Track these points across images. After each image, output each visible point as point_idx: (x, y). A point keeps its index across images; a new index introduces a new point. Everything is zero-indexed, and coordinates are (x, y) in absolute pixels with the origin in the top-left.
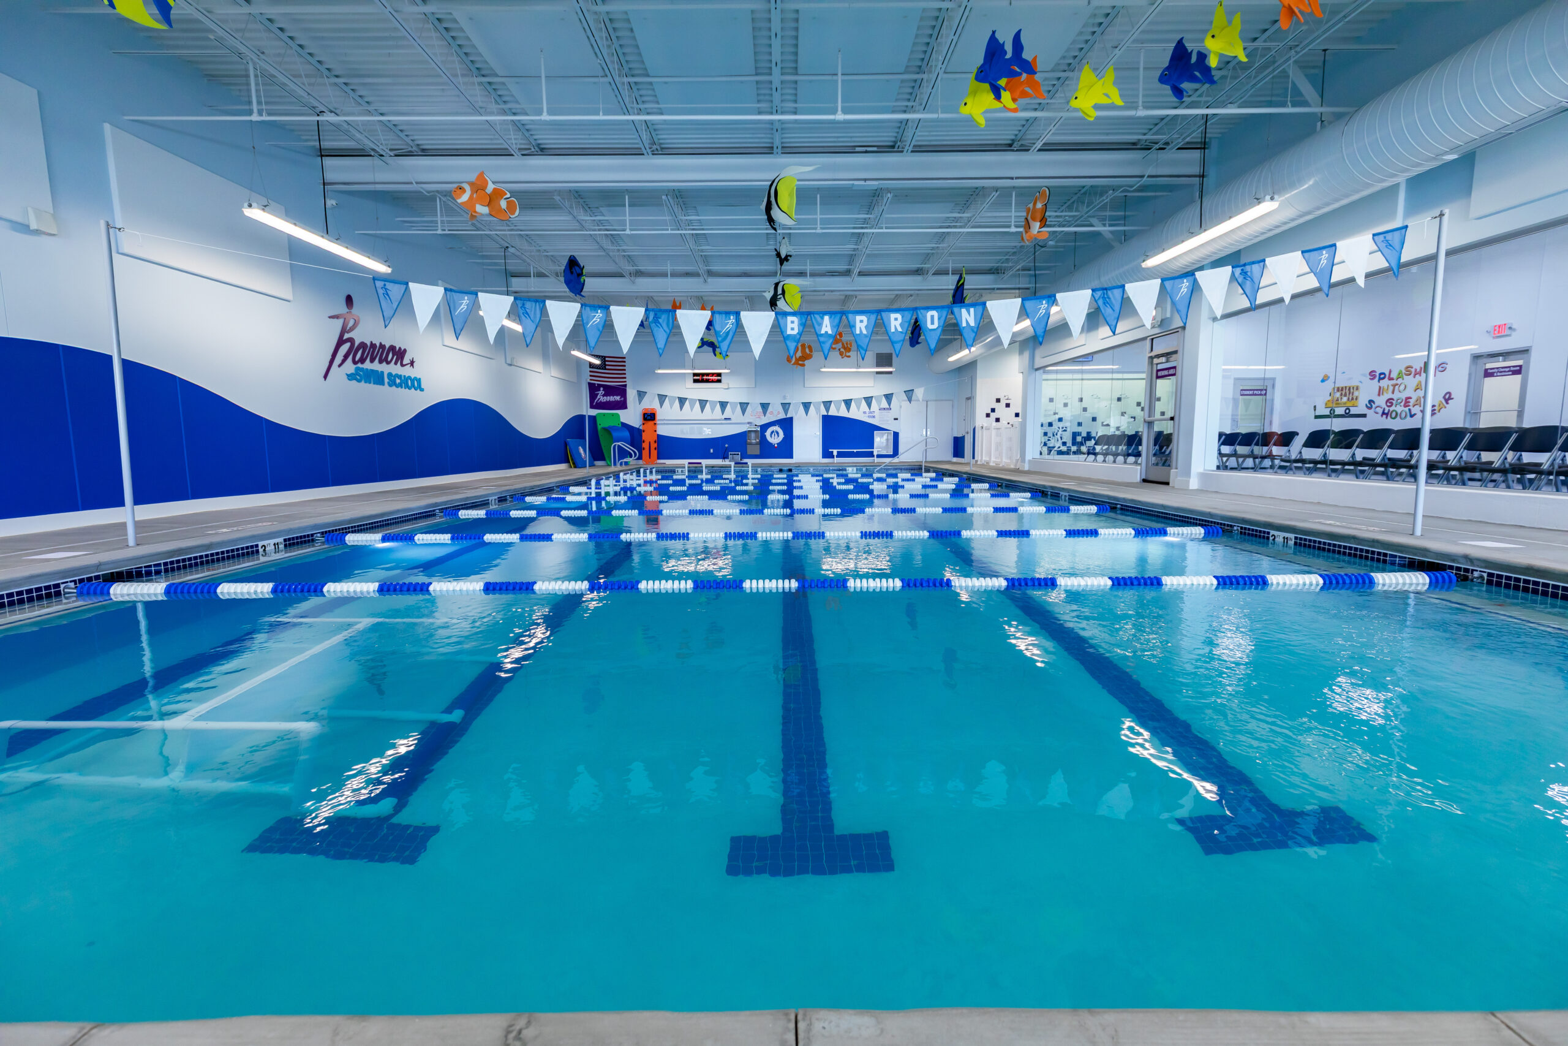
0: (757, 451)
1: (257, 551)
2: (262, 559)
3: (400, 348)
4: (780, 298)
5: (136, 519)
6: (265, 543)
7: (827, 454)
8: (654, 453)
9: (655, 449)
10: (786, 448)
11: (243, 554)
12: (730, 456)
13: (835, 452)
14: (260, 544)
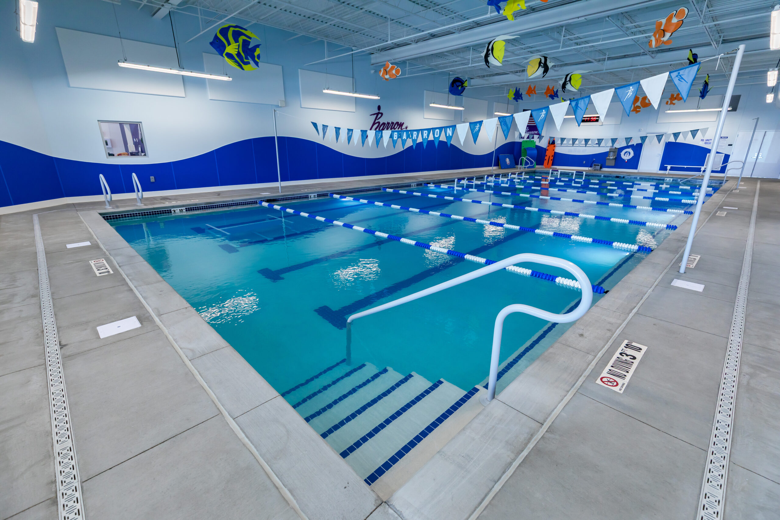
0: (613, 163)
1: (308, 197)
2: (310, 199)
3: (401, 123)
4: (567, 84)
5: (281, 186)
6: (311, 195)
7: (663, 168)
8: (551, 162)
9: (552, 160)
10: (634, 163)
11: (304, 198)
12: (593, 166)
13: (669, 167)
14: (309, 195)
